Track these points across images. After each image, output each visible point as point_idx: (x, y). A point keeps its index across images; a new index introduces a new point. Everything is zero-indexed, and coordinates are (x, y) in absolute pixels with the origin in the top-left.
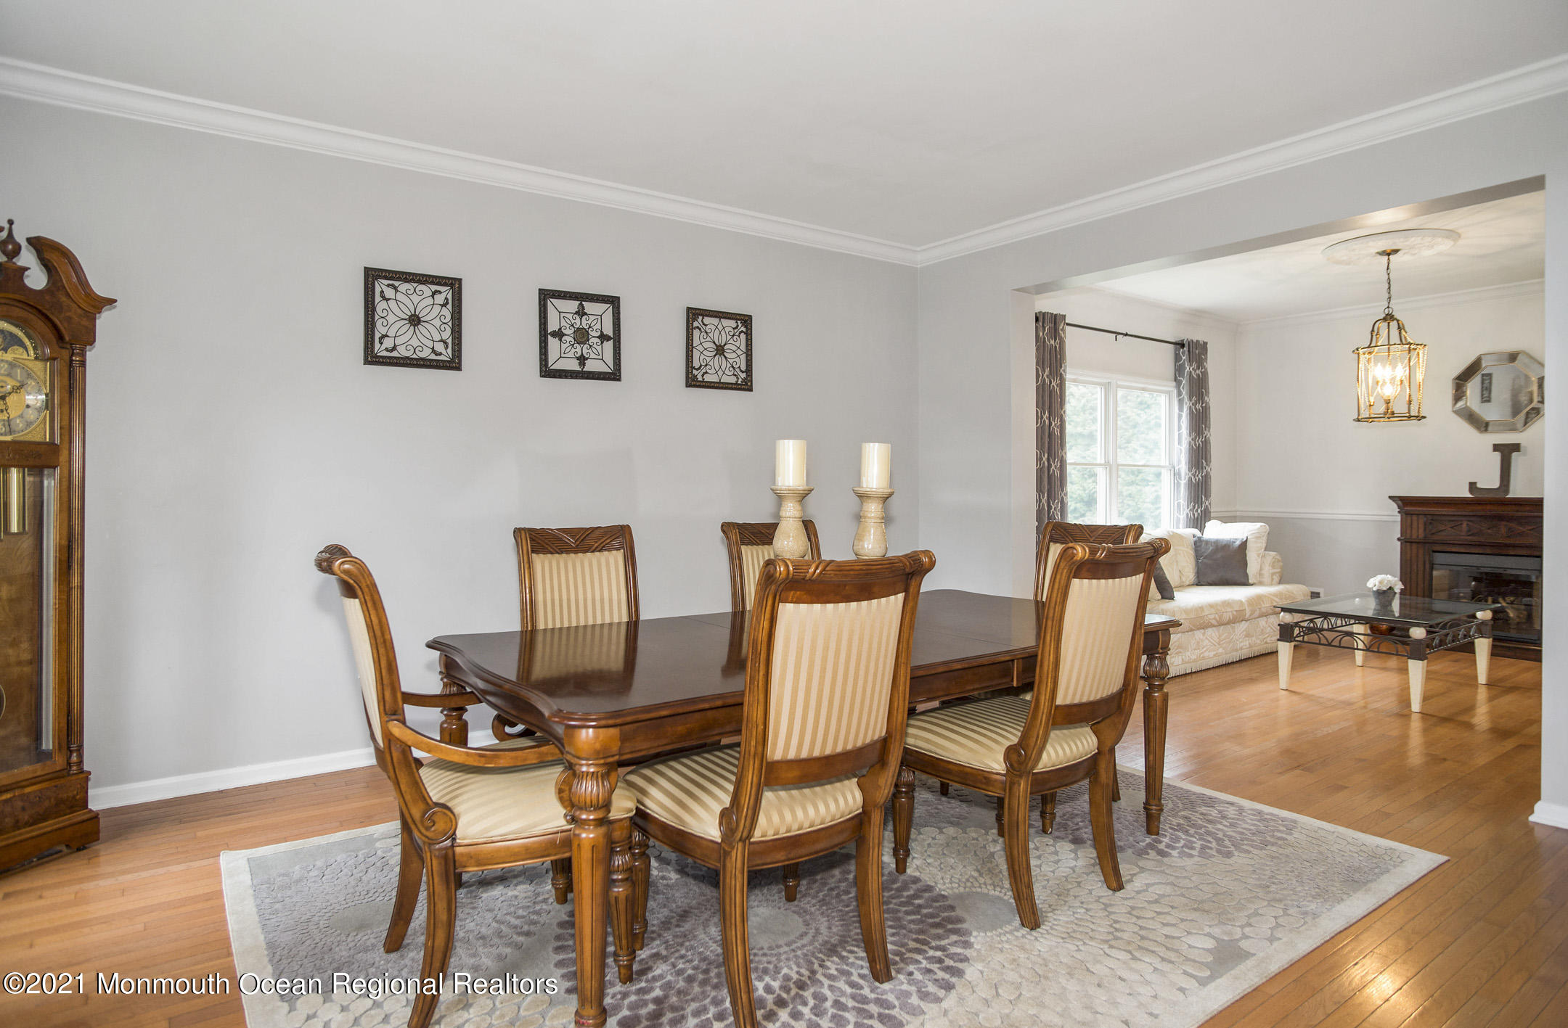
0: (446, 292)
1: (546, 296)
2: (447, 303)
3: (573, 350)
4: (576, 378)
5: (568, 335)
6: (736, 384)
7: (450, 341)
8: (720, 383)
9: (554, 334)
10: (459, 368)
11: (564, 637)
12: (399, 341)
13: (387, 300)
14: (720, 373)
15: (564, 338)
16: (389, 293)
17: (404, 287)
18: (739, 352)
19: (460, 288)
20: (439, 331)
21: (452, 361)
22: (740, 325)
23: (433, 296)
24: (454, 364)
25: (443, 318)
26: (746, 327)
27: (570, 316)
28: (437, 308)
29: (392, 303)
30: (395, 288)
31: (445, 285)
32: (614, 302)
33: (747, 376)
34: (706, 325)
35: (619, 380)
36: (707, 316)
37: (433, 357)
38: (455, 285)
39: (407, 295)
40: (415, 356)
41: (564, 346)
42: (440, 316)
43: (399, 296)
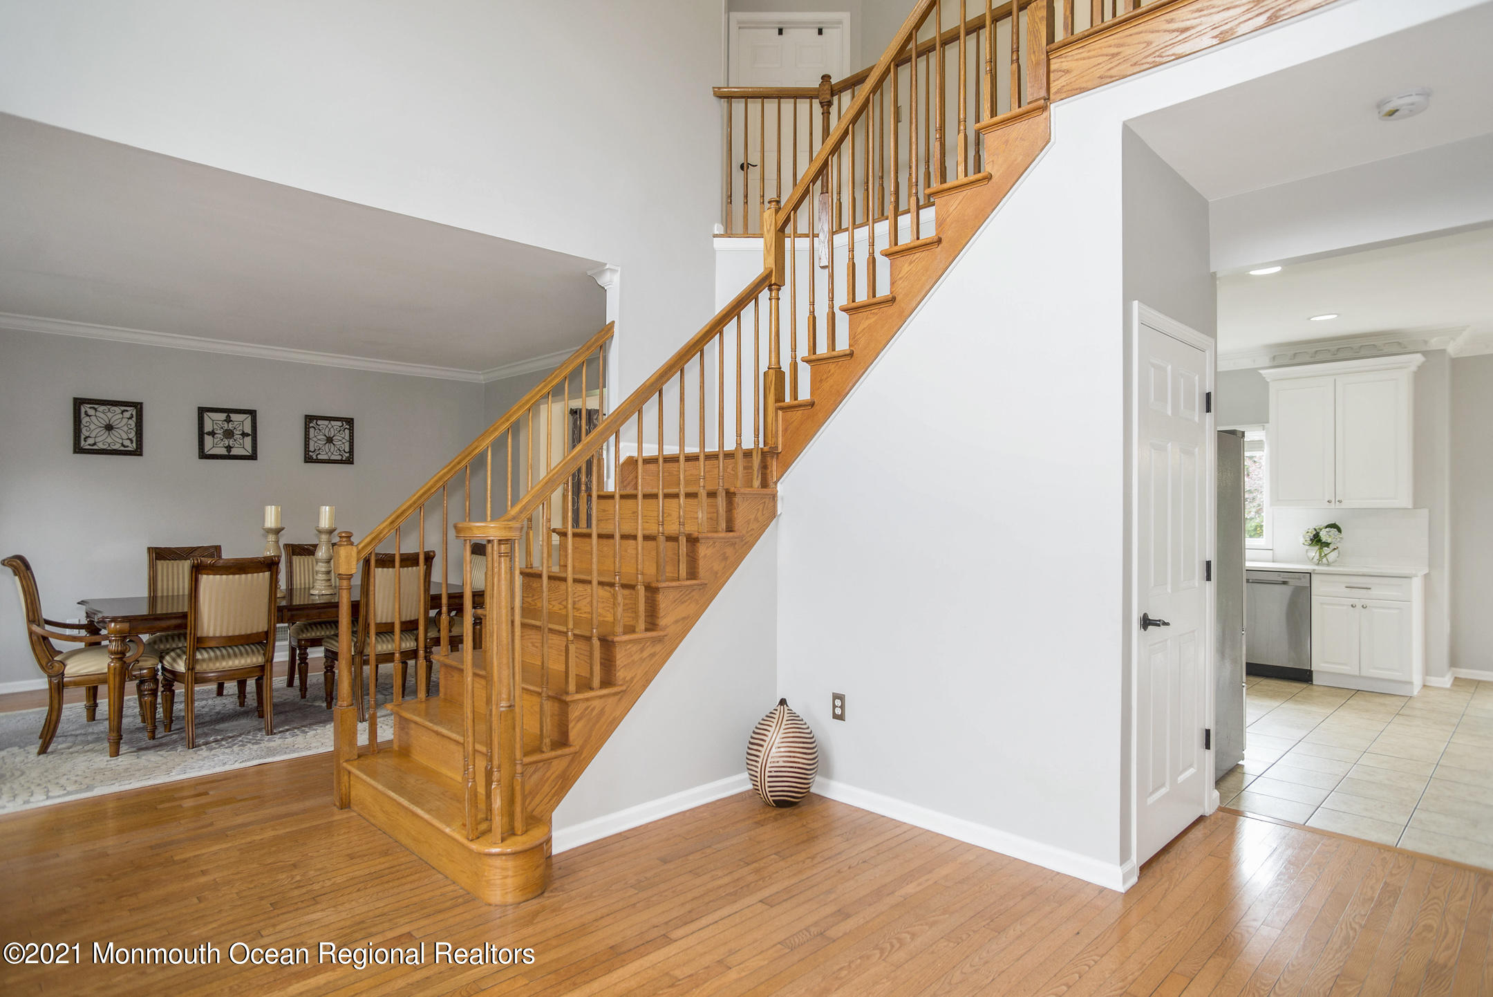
0: (132, 411)
1: (202, 411)
2: (132, 417)
3: (222, 443)
4: (225, 459)
5: (219, 434)
6: (342, 460)
7: (134, 439)
8: (329, 460)
9: (209, 434)
10: (141, 455)
11: (175, 601)
12: (97, 440)
13: (90, 416)
14: (330, 454)
15: (215, 436)
16: (91, 412)
17: (101, 408)
18: (344, 441)
19: (141, 408)
20: (127, 433)
21: (136, 450)
22: (345, 424)
23: (122, 413)
24: (138, 452)
25: (129, 426)
26: (349, 425)
27: (220, 423)
28: (125, 421)
29: (93, 418)
30: (96, 409)
31: (131, 406)
32: (252, 413)
33: (350, 455)
34: (319, 425)
35: (256, 459)
36: (320, 420)
37: (122, 448)
38: (138, 406)
39: (104, 413)
40: (109, 448)
41: (216, 441)
42: (127, 424)
43: (98, 414)
